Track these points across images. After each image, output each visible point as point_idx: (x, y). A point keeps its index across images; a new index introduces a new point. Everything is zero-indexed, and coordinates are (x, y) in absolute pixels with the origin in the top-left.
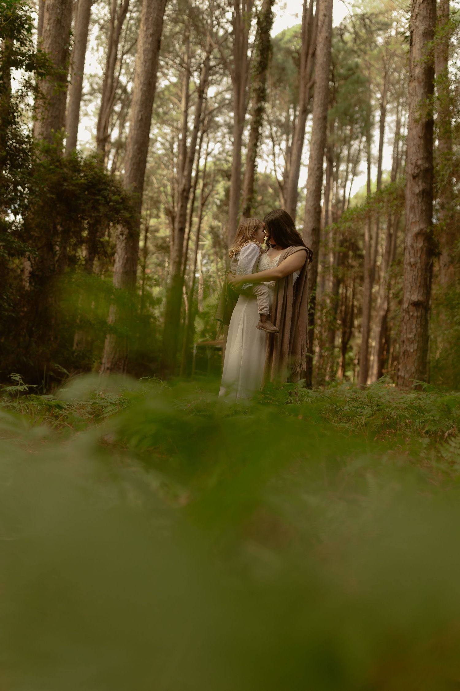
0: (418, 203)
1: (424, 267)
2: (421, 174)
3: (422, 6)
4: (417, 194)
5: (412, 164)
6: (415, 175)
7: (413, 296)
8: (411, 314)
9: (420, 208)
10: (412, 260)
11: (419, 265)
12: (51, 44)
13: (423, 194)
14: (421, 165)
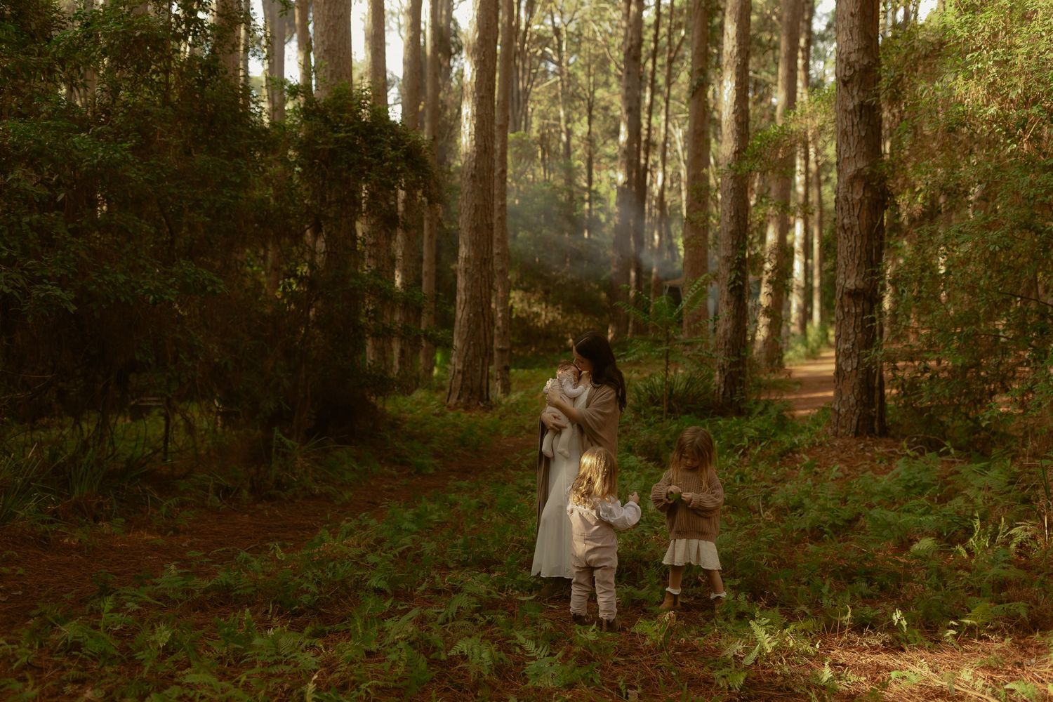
0: (852, 124)
1: (865, 232)
2: (856, 77)
4: (852, 112)
5: (841, 61)
6: (846, 79)
7: (848, 281)
8: (846, 310)
9: (856, 135)
10: (846, 221)
11: (857, 229)
13: (861, 112)
14: (855, 61)
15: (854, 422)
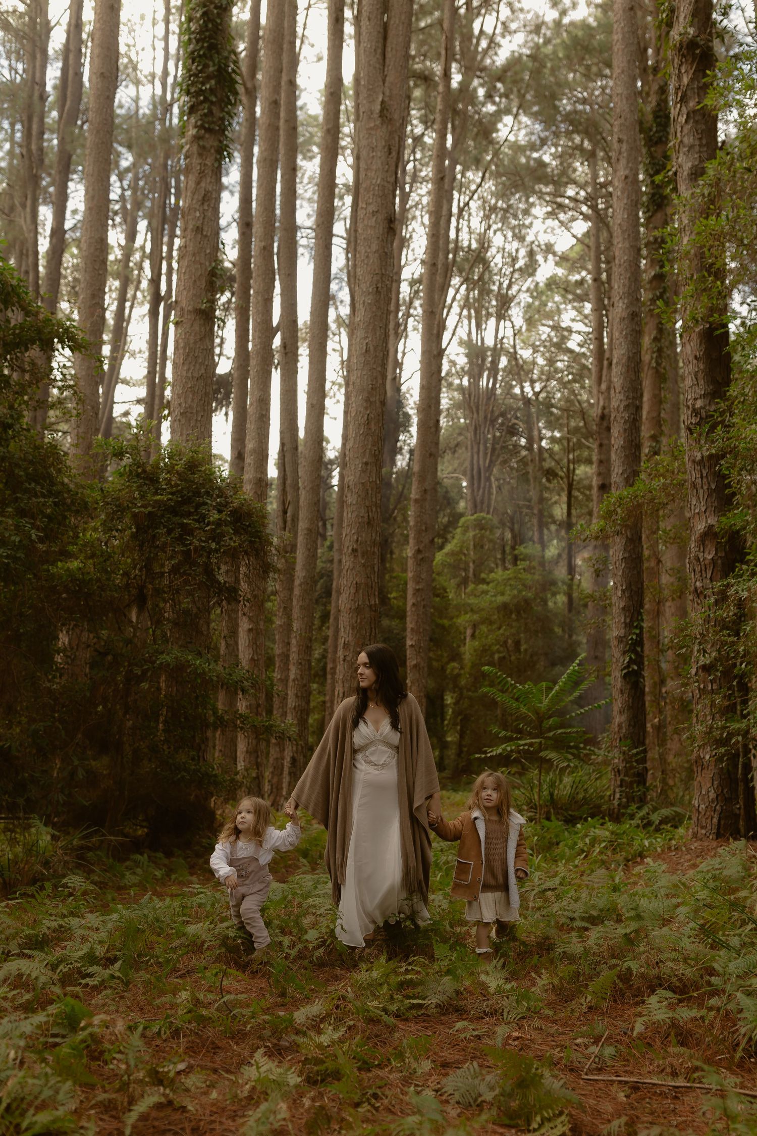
0: (702, 477)
3: (687, 128)
4: (701, 463)
5: (688, 407)
6: (693, 427)
9: (705, 487)
10: (698, 584)
12: (188, 266)
13: (710, 462)
14: (701, 408)
15: (715, 820)
